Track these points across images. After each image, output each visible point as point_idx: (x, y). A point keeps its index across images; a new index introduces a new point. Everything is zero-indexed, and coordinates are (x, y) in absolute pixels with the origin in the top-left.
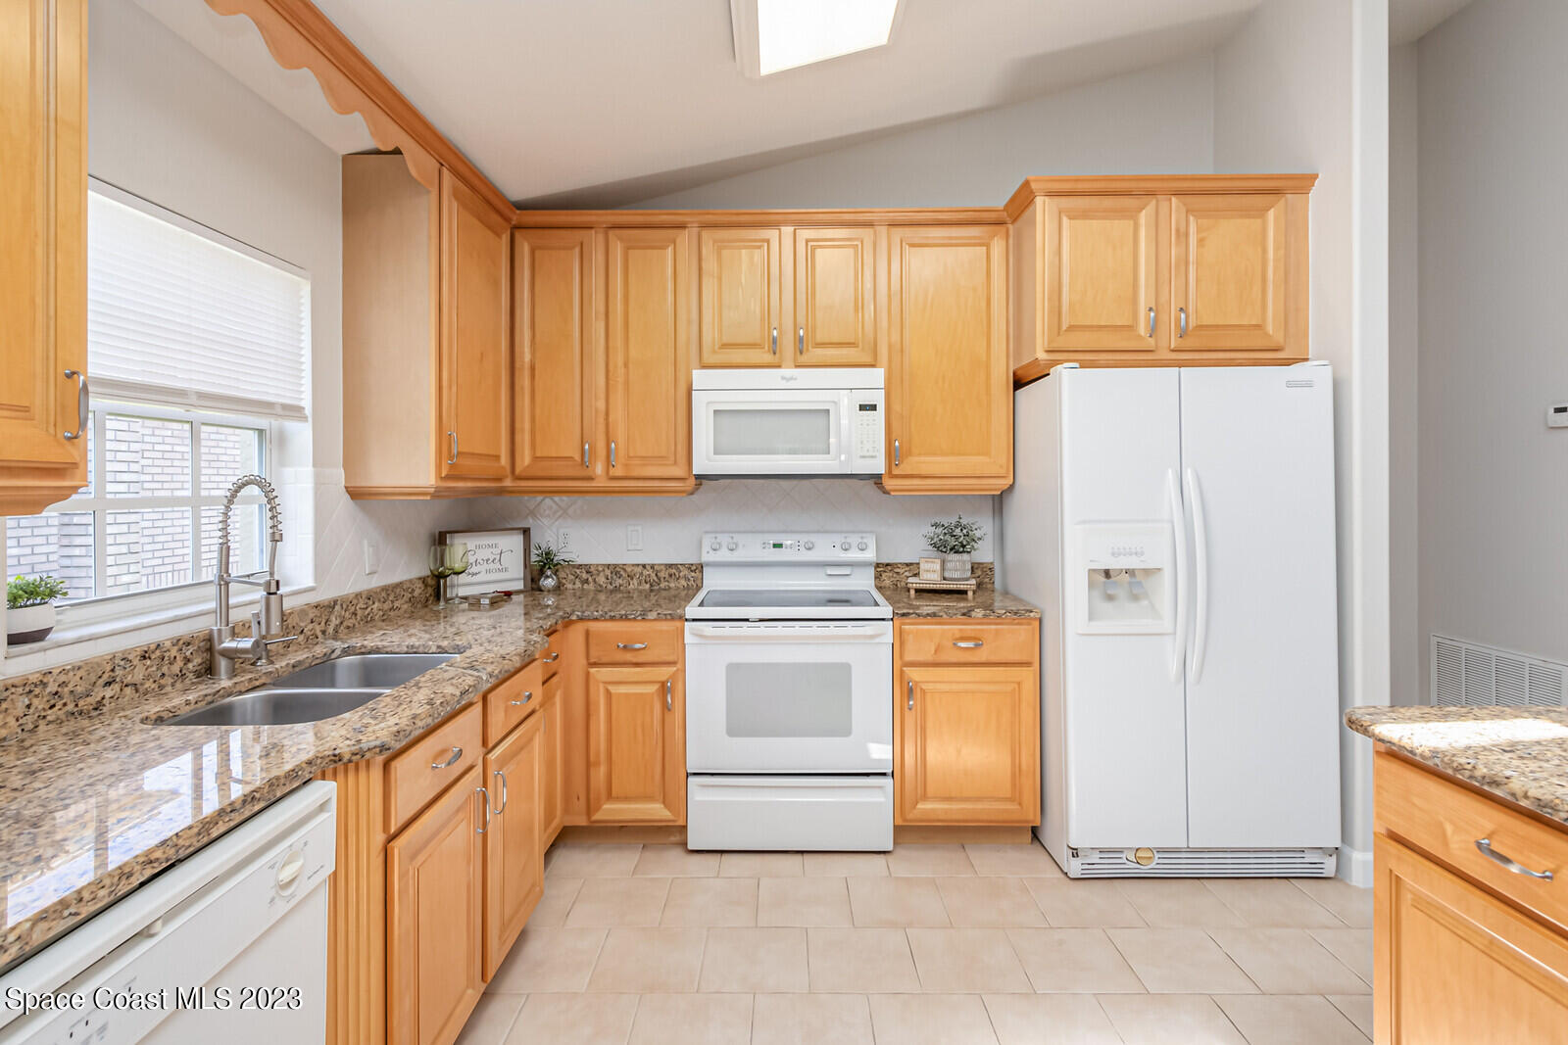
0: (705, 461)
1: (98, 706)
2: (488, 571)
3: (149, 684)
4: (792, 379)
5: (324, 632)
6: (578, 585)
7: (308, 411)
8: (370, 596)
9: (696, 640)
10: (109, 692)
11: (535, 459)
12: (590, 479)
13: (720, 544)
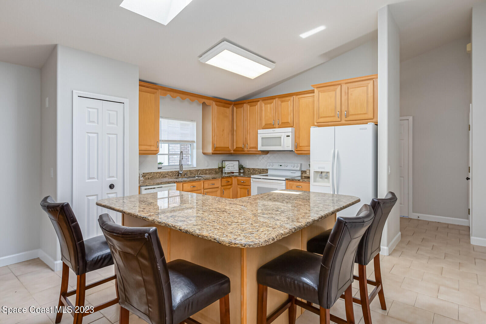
0: (260, 148)
1: (166, 176)
2: (231, 168)
3: (171, 175)
4: (275, 131)
5: (197, 174)
6: (248, 172)
7: (196, 142)
8: (206, 170)
9: (253, 182)
10: (167, 175)
11: (236, 148)
12: (244, 151)
13: (270, 165)
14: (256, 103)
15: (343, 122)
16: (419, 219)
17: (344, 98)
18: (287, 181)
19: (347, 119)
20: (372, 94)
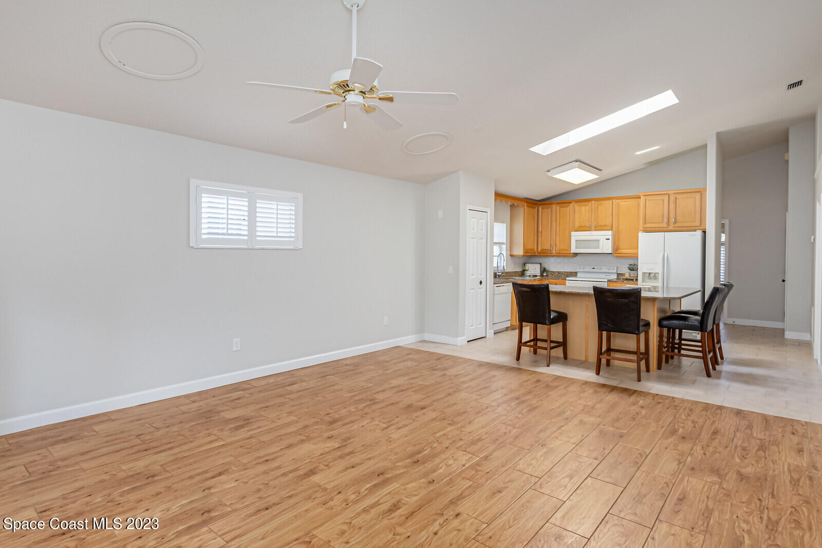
0: (574, 250)
2: (532, 271)
4: (592, 233)
7: (504, 243)
8: (513, 272)
11: (542, 249)
12: (551, 253)
13: (581, 268)
14: (568, 204)
15: (671, 228)
16: (734, 323)
17: (672, 206)
18: (609, 282)
19: (675, 225)
20: (699, 205)
